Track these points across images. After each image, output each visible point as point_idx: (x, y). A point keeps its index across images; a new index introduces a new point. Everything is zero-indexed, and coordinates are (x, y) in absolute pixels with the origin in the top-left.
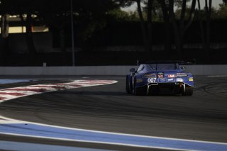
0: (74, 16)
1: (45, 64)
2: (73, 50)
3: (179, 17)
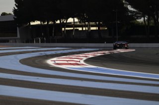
0: (118, 23)
1: (105, 42)
2: (117, 37)
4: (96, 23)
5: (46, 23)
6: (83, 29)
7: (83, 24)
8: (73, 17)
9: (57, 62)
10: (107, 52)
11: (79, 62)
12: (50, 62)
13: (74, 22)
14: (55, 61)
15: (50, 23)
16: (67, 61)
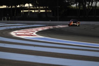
1: (50, 21)
2: (58, 17)
4: (44, 7)
5: (10, 7)
6: (35, 11)
7: (35, 8)
8: (29, 3)
9: (17, 34)
10: (51, 27)
11: (33, 33)
12: (13, 34)
13: (29, 7)
14: (16, 33)
15: (13, 7)
16: (24, 33)
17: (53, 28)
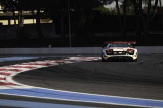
0: (71, 11)
1: (50, 46)
2: (70, 36)
3: (146, 12)
4: (33, 12)
6: (9, 22)
7: (10, 13)
10: (53, 63)
11: (5, 79)
17: (57, 64)
